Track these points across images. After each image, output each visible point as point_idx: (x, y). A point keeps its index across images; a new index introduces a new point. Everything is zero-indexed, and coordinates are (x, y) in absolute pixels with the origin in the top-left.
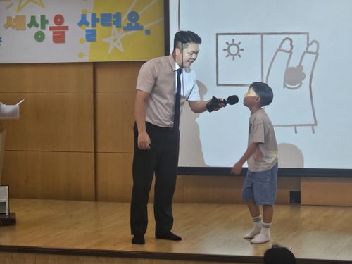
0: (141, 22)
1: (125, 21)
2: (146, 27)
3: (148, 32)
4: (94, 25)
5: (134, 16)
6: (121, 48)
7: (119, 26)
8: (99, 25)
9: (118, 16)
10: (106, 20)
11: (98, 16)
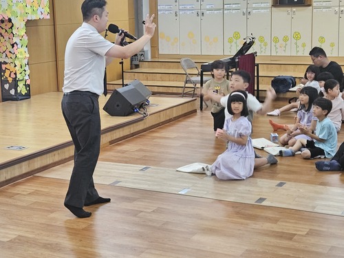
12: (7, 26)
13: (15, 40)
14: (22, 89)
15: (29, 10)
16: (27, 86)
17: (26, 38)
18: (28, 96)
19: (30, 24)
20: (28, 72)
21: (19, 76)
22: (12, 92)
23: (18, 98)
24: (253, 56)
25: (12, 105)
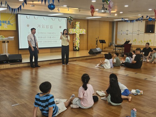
0: (10, 23)
1: (7, 22)
2: (11, 24)
3: (12, 25)
4: (1, 23)
5: (9, 22)
6: (7, 28)
7: (6, 23)
8: (2, 23)
9: (6, 21)
10: (4, 22)
11: (2, 21)
12: (75, 35)
13: (76, 38)
14: (77, 48)
15: (80, 32)
16: (78, 48)
17: (79, 38)
18: (78, 50)
19: (80, 35)
20: (79, 45)
21: (77, 46)
22: (75, 49)
23: (76, 50)
24: (130, 44)
25: (75, 52)
